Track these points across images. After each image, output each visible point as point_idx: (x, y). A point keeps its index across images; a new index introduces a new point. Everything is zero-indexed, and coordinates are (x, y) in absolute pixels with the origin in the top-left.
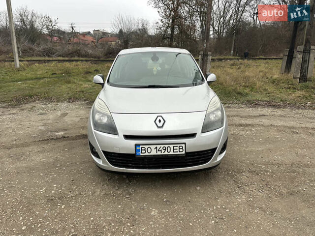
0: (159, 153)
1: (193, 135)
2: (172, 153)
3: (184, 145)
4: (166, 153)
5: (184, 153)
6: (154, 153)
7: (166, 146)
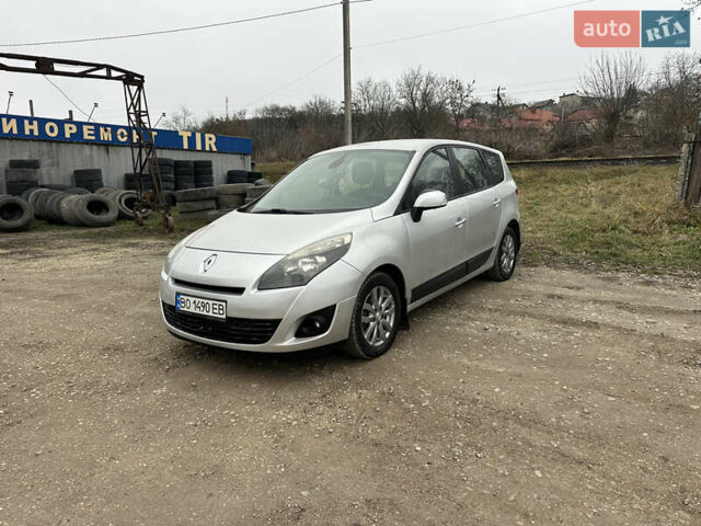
0: (197, 311)
1: (240, 291)
2: (211, 314)
3: (224, 304)
4: (205, 313)
5: (224, 316)
6: (192, 310)
7: (206, 301)
